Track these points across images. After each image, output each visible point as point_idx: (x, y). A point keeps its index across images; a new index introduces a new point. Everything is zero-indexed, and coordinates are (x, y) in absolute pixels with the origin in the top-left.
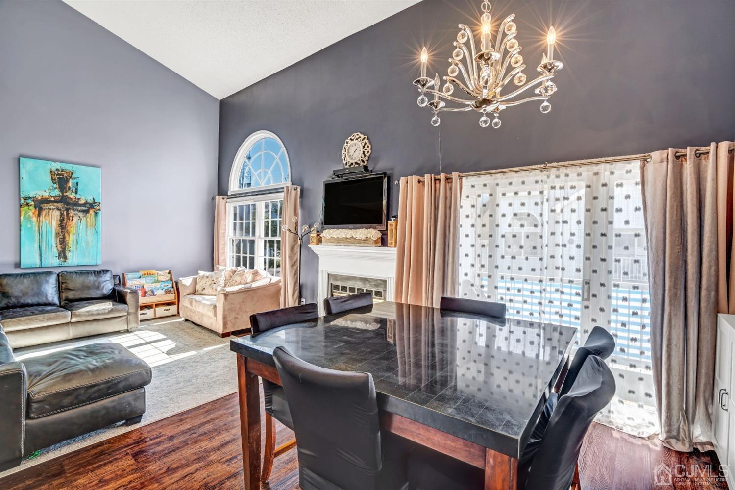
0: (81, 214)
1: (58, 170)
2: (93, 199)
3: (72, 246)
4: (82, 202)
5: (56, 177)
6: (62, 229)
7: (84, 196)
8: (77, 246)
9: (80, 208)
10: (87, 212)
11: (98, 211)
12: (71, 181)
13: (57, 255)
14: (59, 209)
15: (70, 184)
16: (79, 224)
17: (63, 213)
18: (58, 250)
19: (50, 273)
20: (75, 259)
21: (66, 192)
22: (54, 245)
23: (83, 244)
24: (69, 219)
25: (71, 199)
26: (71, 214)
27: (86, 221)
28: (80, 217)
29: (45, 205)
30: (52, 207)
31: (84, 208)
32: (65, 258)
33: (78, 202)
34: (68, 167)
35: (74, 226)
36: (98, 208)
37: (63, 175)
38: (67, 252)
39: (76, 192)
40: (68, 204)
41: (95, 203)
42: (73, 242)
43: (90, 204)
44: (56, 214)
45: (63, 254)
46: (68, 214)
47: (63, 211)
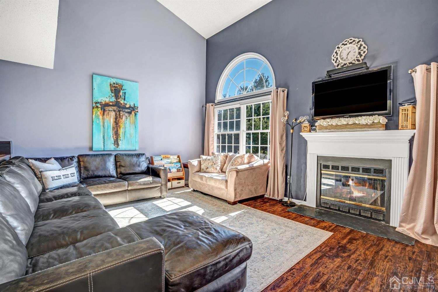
0: (127, 114)
1: (114, 84)
2: (134, 104)
3: (122, 137)
4: (128, 106)
5: (113, 88)
6: (116, 125)
7: (129, 103)
8: (124, 136)
9: (126, 110)
10: (130, 113)
11: (137, 113)
12: (122, 91)
13: (114, 143)
14: (114, 111)
15: (121, 94)
16: (126, 121)
17: (117, 114)
18: (114, 139)
19: (110, 155)
20: (123, 146)
21: (119, 99)
22: (112, 136)
23: (128, 136)
24: (120, 117)
25: (122, 104)
26: (121, 115)
27: (130, 119)
28: (126, 116)
29: (107, 107)
30: (111, 109)
31: (129, 111)
32: (118, 145)
33: (125, 106)
34: (120, 82)
35: (123, 123)
36: (137, 110)
37: (117, 87)
38: (119, 141)
39: (124, 99)
40: (119, 107)
41: (135, 107)
42: (122, 134)
43: (132, 108)
44: (113, 114)
45: (116, 143)
46: (119, 114)
47: (117, 112)
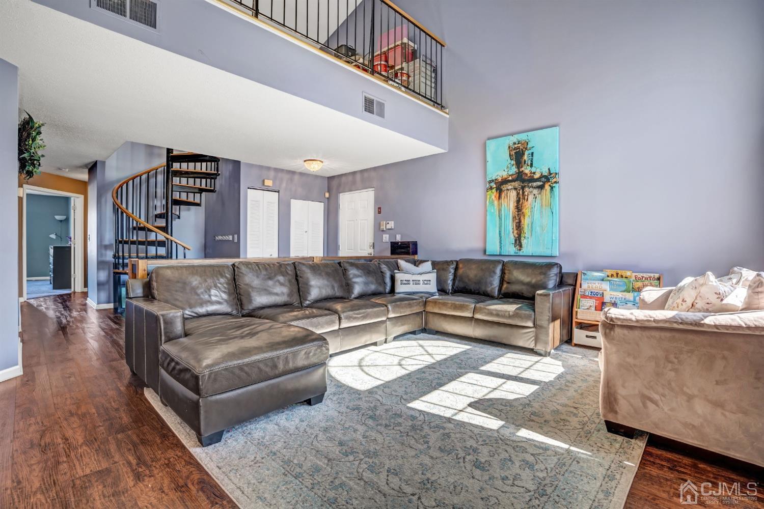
0: (535, 191)
1: (515, 143)
2: (549, 169)
3: (528, 232)
4: (537, 176)
5: (513, 153)
6: (518, 212)
7: (540, 169)
8: (532, 231)
9: (535, 184)
10: (541, 187)
11: (554, 185)
12: (527, 153)
13: (514, 242)
14: (515, 189)
15: (526, 157)
16: (535, 203)
17: (519, 193)
18: (515, 236)
19: (495, 262)
20: (530, 247)
21: (522, 167)
22: (511, 231)
23: (538, 229)
24: (525, 199)
25: (527, 174)
26: (526, 193)
27: (541, 199)
28: (534, 195)
29: (504, 186)
30: (510, 187)
31: (539, 183)
32: (521, 246)
33: (533, 176)
34: (522, 137)
35: (528, 207)
36: (555, 180)
37: (519, 148)
38: (522, 239)
39: (531, 165)
40: (523, 181)
41: (550, 174)
42: (528, 227)
43: (546, 177)
44: (513, 194)
45: (518, 242)
46: (523, 193)
47: (519, 190)
